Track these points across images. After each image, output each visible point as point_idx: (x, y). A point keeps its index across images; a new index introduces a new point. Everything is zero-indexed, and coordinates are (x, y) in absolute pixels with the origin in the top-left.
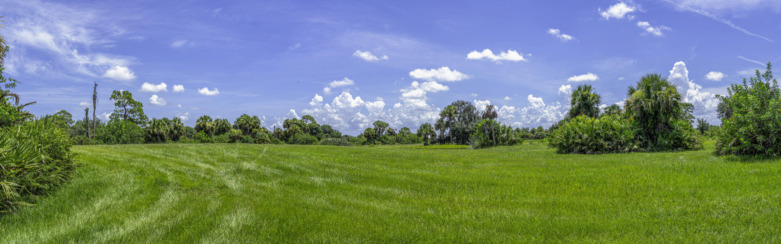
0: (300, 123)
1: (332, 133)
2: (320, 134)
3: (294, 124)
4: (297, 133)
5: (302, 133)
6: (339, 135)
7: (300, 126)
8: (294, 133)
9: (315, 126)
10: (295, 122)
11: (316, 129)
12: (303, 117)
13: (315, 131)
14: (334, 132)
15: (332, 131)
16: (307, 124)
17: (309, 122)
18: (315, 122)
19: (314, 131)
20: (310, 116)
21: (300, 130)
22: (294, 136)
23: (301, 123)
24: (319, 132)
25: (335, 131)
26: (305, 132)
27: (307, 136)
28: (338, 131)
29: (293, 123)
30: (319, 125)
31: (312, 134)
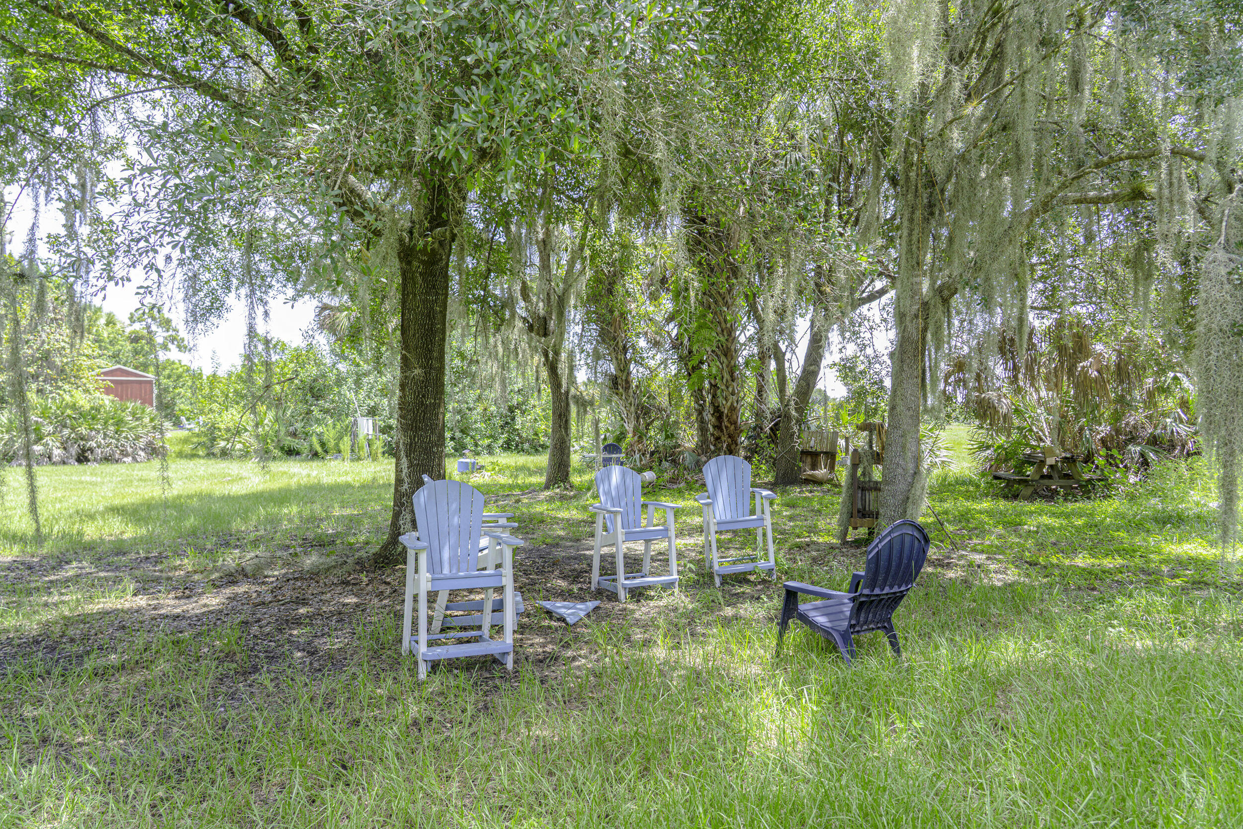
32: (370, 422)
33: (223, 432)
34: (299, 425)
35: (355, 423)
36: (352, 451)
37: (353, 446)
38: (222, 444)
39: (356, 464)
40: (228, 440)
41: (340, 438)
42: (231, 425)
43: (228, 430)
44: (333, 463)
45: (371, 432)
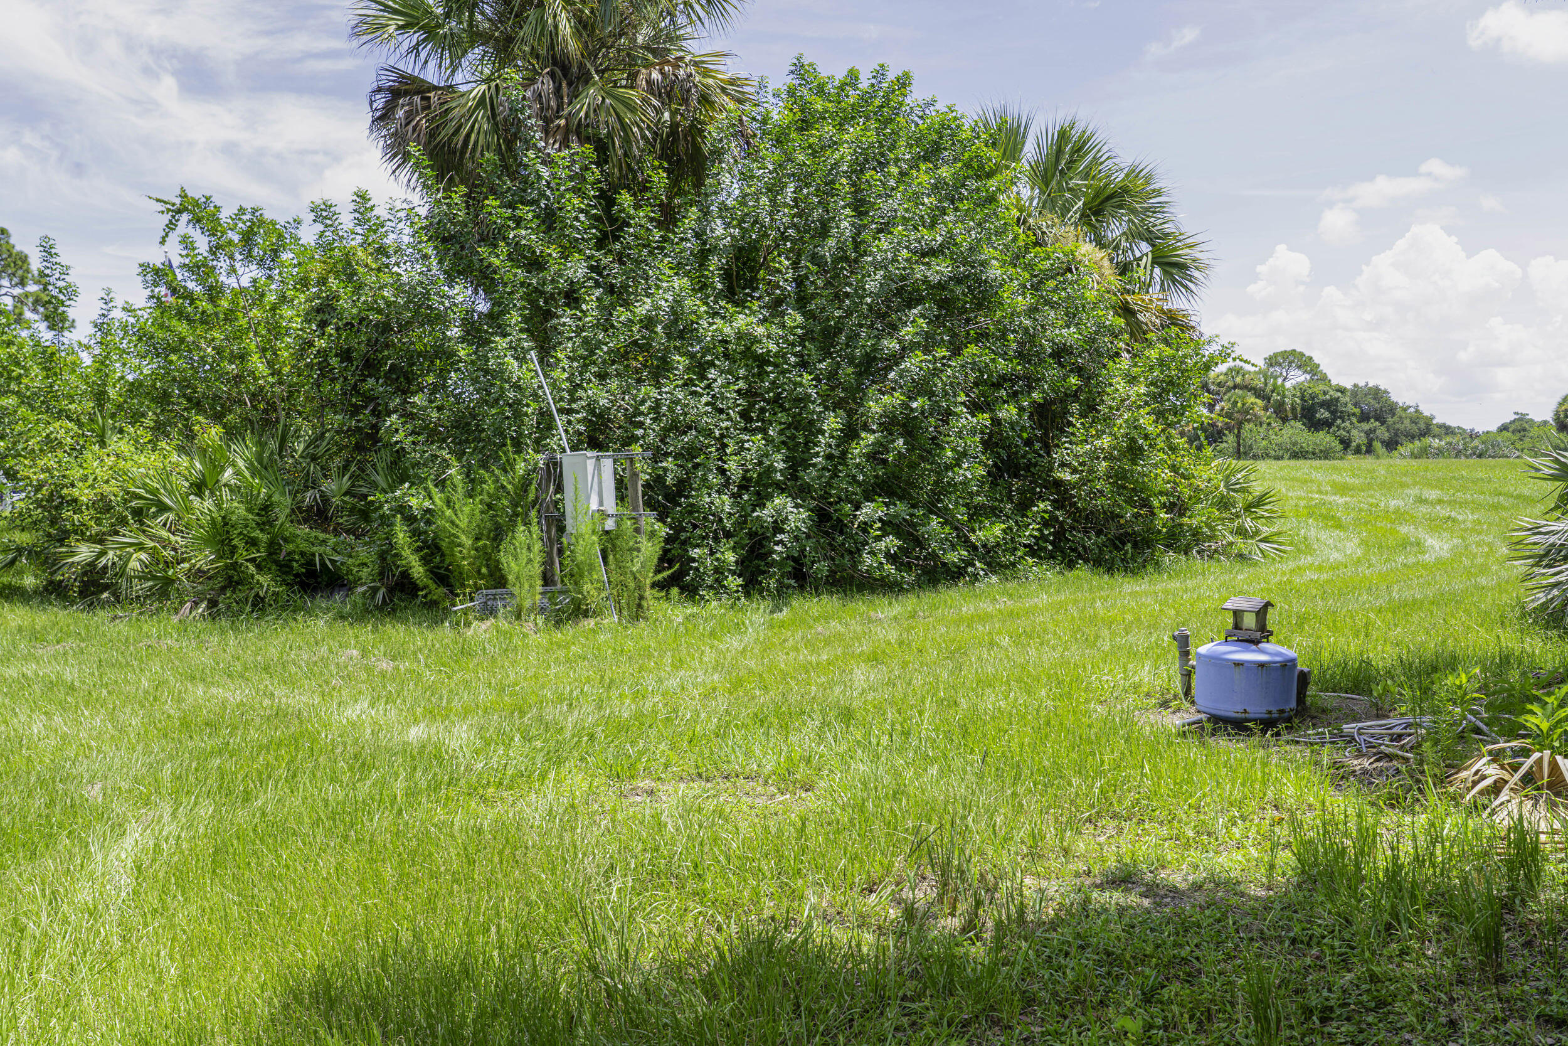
0: (1259, 383)
1: (1390, 420)
2: (1347, 424)
3: (1235, 387)
4: (1251, 425)
5: (1269, 424)
6: (1422, 426)
7: (1259, 393)
8: (1240, 424)
9: (1325, 393)
10: (1238, 380)
11: (1330, 405)
12: (1270, 358)
13: (1327, 414)
14: (1399, 412)
15: (1392, 408)
16: (1288, 385)
17: (1296, 378)
18: (1324, 379)
19: (1323, 414)
20: (1302, 354)
21: (1262, 413)
22: (1238, 436)
23: (1266, 384)
24: (1341, 418)
25: (1405, 410)
26: (1284, 420)
27: (1295, 432)
28: (1417, 411)
29: (1230, 384)
30: (1342, 391)
31: (1315, 425)
32: (607, 465)
33: (86, 516)
34: (334, 486)
35: (554, 473)
36: (547, 579)
37: (548, 563)
38: (84, 552)
39: (569, 631)
40: (99, 539)
41: (499, 534)
42: (111, 490)
43: (103, 506)
44: (480, 630)
45: (610, 505)
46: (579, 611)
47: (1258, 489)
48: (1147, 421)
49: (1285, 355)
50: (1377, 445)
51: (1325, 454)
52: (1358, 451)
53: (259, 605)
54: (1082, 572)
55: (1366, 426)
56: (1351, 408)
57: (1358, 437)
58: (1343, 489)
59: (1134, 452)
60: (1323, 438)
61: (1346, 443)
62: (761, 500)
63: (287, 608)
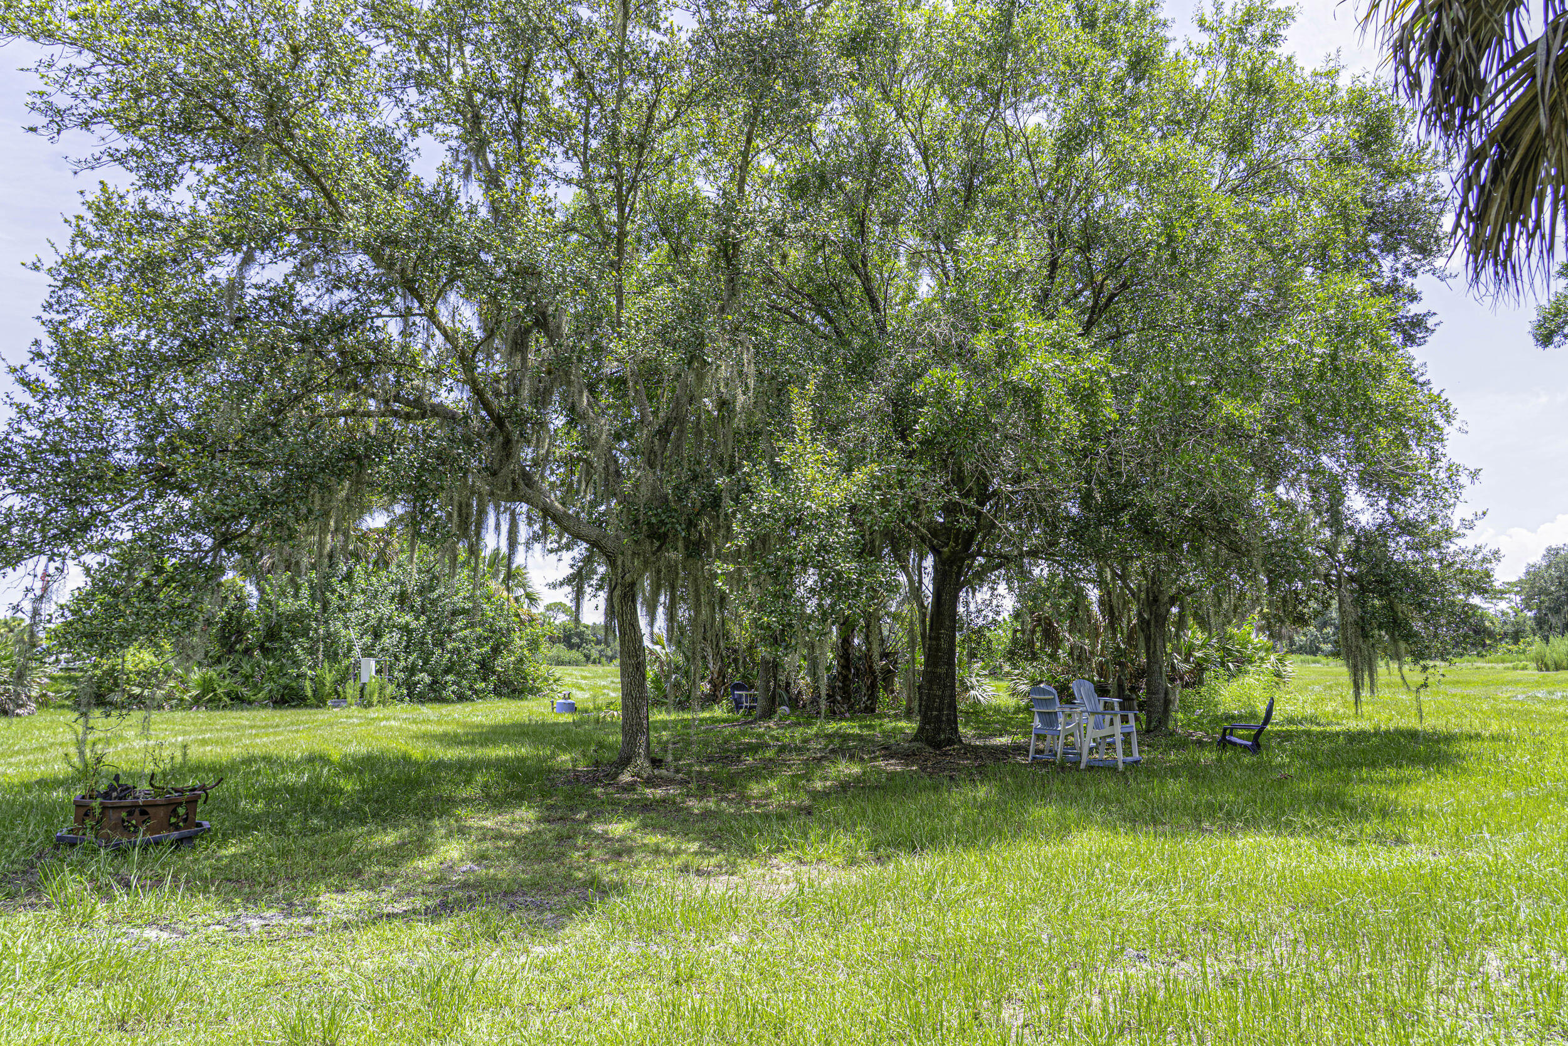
46: (370, 705)
47: (558, 675)
48: (526, 652)
49: (556, 604)
50: (603, 659)
51: (576, 663)
52: (594, 662)
53: (225, 707)
54: (504, 699)
55: (599, 648)
56: (591, 637)
57: (595, 654)
58: (585, 678)
59: (521, 661)
60: (575, 654)
61: (588, 657)
62: (413, 675)
63: (232, 707)
